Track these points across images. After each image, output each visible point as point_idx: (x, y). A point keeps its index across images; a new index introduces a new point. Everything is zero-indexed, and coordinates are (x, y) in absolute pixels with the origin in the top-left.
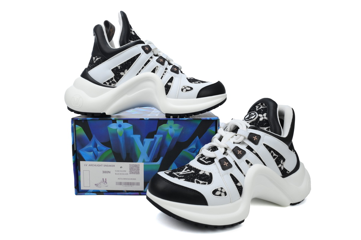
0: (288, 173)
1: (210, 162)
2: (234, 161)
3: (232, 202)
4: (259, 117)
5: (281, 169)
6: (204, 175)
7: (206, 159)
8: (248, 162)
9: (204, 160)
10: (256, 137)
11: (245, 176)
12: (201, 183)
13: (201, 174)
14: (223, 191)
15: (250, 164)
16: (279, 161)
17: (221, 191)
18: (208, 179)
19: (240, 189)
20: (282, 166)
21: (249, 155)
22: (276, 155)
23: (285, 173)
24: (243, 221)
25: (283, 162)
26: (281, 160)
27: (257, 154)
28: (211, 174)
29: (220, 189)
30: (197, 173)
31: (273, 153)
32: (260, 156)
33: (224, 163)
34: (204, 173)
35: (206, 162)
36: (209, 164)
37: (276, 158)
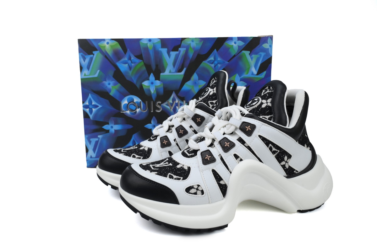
0: (297, 172)
1: (193, 154)
2: (220, 154)
3: (212, 203)
4: (262, 103)
5: (286, 168)
6: (182, 169)
7: (190, 151)
8: (236, 156)
9: (188, 152)
10: (249, 126)
11: (231, 173)
12: (174, 178)
13: (178, 168)
14: (199, 188)
15: (239, 159)
16: (281, 158)
17: (197, 189)
18: (184, 173)
19: (224, 189)
20: (287, 163)
21: (239, 149)
22: (276, 150)
23: (290, 173)
24: (226, 226)
25: (287, 159)
26: (284, 156)
27: (249, 148)
28: (189, 168)
29: (196, 187)
30: (174, 167)
31: (272, 147)
32: (253, 150)
33: (206, 157)
34: (181, 167)
35: (188, 155)
36: (192, 156)
37: (276, 154)
